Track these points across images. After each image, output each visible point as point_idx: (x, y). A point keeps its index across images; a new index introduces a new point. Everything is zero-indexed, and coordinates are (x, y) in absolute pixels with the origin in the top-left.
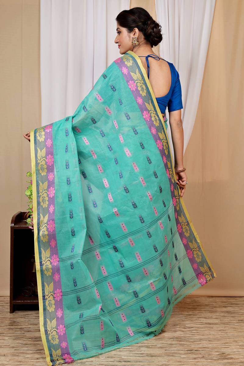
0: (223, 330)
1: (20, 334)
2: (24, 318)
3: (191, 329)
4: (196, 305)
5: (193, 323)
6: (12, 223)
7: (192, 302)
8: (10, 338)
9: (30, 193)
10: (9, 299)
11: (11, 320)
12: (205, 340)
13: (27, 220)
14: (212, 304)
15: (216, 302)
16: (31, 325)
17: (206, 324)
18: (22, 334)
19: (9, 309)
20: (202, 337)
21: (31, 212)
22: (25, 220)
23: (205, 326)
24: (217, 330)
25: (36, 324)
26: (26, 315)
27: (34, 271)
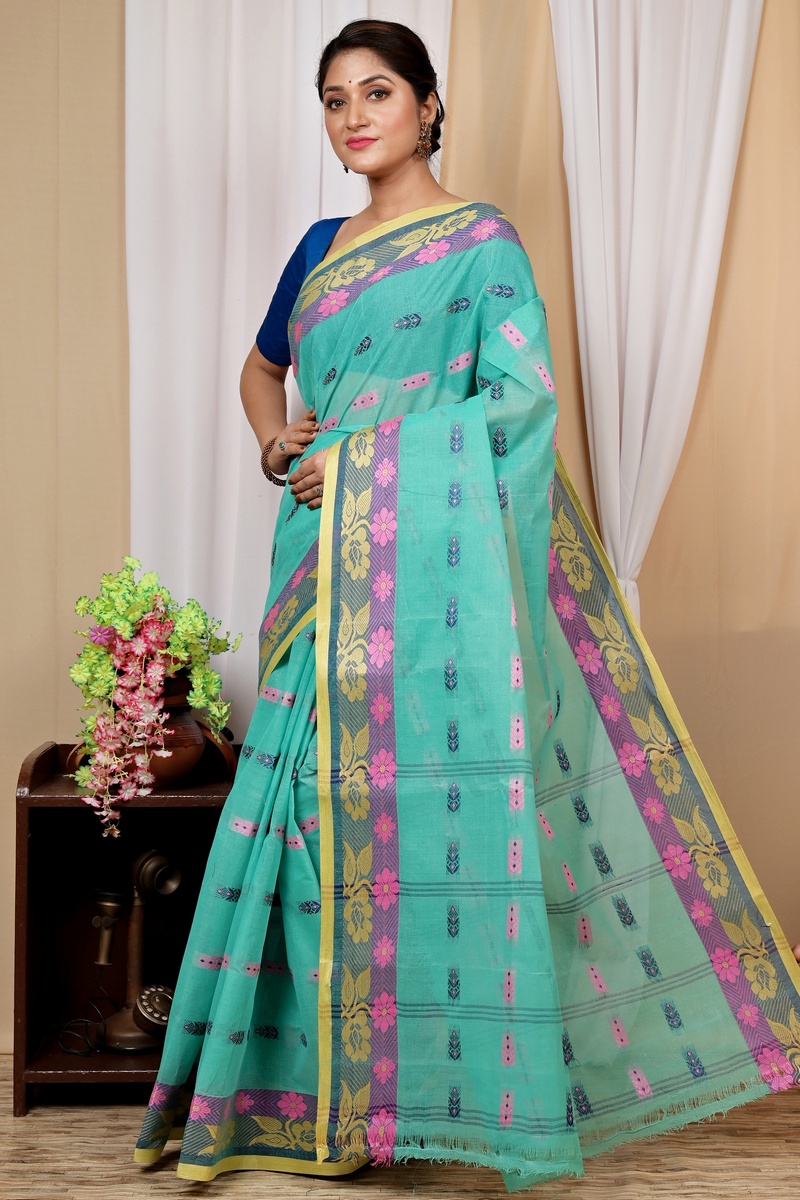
1: (52, 1191)
2: (65, 1132)
3: (684, 1173)
5: (688, 1152)
6: (21, 783)
9: (89, 674)
10: (11, 1065)
11: (18, 1140)
13: (77, 772)
16: (91, 1158)
17: (733, 1154)
18: (57, 1191)
19: (12, 1101)
21: (93, 743)
22: (71, 775)
23: (730, 1163)
24: (775, 1179)
25: (111, 1158)
26: (75, 1124)
27: (102, 962)
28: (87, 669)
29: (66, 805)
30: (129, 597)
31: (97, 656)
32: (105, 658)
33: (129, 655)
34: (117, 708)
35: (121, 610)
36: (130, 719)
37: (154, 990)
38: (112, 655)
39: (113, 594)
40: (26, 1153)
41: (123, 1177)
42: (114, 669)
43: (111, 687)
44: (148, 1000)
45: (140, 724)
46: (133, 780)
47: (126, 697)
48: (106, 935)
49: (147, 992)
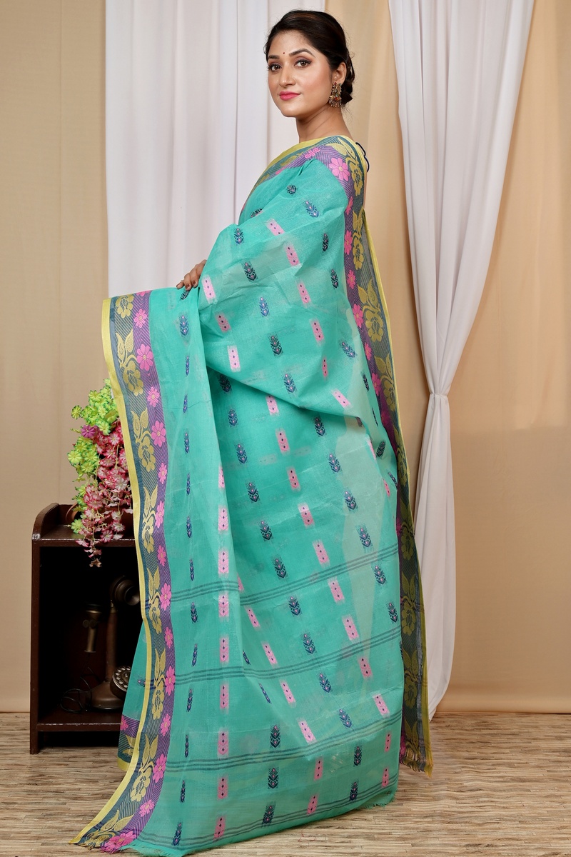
0: (556, 796)
1: (55, 804)
2: (64, 765)
3: (479, 792)
4: (489, 734)
5: (482, 778)
6: (35, 531)
7: (479, 726)
8: (32, 814)
9: (80, 458)
10: (28, 720)
11: (33, 770)
12: (510, 820)
13: (73, 523)
14: (528, 732)
15: (537, 727)
16: (82, 782)
17: (512, 780)
18: (59, 804)
19: (29, 743)
20: (503, 813)
21: (83, 504)
22: (69, 526)
23: (510, 786)
24: (540, 796)
25: (95, 782)
26: (71, 759)
27: (89, 650)
28: (79, 454)
29: (65, 545)
30: (107, 406)
31: (86, 446)
32: (92, 447)
33: (107, 445)
34: (99, 480)
35: (103, 415)
36: (108, 488)
37: (124, 669)
38: (96, 445)
39: (96, 404)
40: (38, 779)
41: (103, 794)
42: (98, 454)
43: (95, 466)
44: (120, 676)
45: (115, 491)
46: (110, 529)
47: (106, 474)
48: (92, 632)
49: (120, 671)
